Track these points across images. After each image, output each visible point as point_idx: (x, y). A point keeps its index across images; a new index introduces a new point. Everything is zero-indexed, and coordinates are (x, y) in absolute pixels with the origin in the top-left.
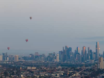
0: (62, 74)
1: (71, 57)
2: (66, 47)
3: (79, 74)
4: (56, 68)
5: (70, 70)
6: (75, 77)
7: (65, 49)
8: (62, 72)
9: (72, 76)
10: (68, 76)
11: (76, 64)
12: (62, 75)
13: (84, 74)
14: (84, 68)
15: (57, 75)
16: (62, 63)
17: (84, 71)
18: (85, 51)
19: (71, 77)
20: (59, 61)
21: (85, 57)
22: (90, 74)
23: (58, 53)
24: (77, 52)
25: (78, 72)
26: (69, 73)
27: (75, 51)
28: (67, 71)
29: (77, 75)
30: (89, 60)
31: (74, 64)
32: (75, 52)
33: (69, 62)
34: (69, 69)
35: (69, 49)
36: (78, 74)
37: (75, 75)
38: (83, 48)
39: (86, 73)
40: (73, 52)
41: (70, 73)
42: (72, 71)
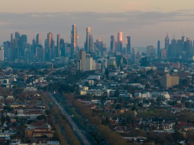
0: (15, 80)
1: (26, 52)
2: (17, 34)
3: (44, 79)
4: (4, 71)
5: (28, 73)
6: (37, 84)
7: (14, 37)
8: (15, 76)
9: (33, 83)
10: (25, 82)
11: (36, 64)
12: (15, 82)
13: (54, 79)
14: (53, 69)
15: (5, 82)
16: (11, 62)
17: (54, 74)
18: (53, 42)
19: (31, 83)
20: (5, 60)
21: (51, 52)
22: (64, 79)
23: (3, 45)
24: (36, 44)
25: (43, 76)
26: (26, 78)
27: (34, 41)
28: (24, 75)
29: (41, 81)
30: (59, 58)
31: (32, 64)
32: (33, 43)
33: (23, 61)
34: (26, 71)
35: (21, 37)
36: (42, 79)
37: (37, 81)
38: (48, 35)
39: (57, 78)
40: (28, 44)
41: (28, 77)
42: (32, 74)
